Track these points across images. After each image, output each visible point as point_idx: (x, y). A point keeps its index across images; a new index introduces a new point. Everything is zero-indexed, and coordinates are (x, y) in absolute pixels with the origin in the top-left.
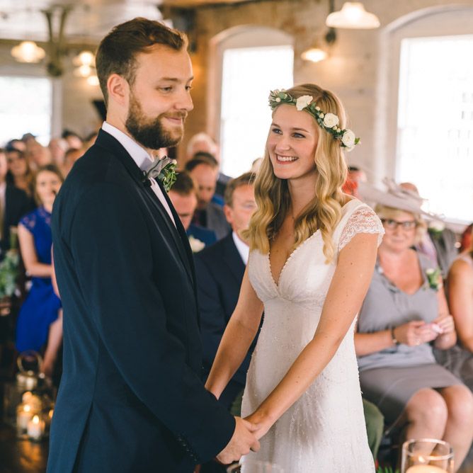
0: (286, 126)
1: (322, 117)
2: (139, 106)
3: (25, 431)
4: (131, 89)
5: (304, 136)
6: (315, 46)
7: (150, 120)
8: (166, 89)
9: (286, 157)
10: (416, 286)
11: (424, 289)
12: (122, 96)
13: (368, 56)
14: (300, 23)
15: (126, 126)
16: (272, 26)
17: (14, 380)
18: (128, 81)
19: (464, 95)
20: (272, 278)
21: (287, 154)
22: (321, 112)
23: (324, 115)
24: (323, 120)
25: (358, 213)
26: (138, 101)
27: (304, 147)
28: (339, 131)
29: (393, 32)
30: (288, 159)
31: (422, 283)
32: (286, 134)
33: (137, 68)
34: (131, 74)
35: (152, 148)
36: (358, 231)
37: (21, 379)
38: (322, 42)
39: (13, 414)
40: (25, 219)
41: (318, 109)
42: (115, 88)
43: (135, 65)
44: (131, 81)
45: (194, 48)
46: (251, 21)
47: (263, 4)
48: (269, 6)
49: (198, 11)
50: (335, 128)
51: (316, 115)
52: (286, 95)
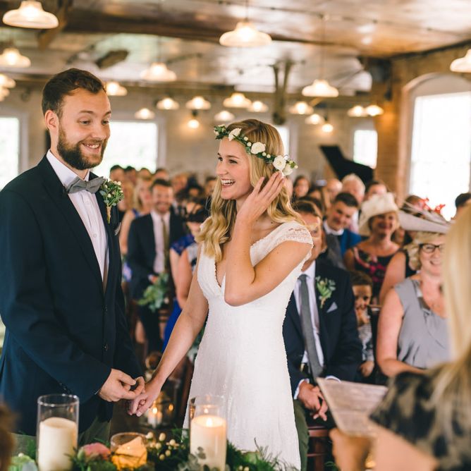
2: (64, 135)
4: (60, 122)
7: (72, 145)
8: (85, 122)
9: (226, 180)
12: (54, 126)
15: (58, 150)
18: (58, 115)
20: (216, 280)
21: (226, 177)
22: (247, 142)
23: (252, 144)
24: (251, 147)
26: (64, 131)
28: (269, 156)
30: (227, 182)
32: (225, 160)
34: (60, 111)
35: (77, 168)
41: (246, 139)
42: (51, 120)
43: (62, 104)
44: (60, 115)
45: (389, 96)
46: (437, 69)
47: (447, 52)
48: (451, 54)
49: (393, 61)
50: (264, 154)
51: (245, 143)
52: (223, 129)
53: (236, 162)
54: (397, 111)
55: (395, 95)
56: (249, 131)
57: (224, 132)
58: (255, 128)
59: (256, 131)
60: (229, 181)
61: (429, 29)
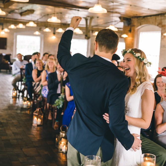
3: (61, 150)
14: (163, 24)
16: (155, 25)
17: (59, 134)
23: (136, 53)
24: (135, 55)
37: (61, 133)
39: (58, 144)
40: (68, 84)
45: (130, 31)
46: (148, 23)
47: (152, 17)
48: (154, 18)
49: (132, 19)
50: (140, 57)
53: (130, 60)
54: (133, 37)
55: (132, 31)
61: (149, 9)
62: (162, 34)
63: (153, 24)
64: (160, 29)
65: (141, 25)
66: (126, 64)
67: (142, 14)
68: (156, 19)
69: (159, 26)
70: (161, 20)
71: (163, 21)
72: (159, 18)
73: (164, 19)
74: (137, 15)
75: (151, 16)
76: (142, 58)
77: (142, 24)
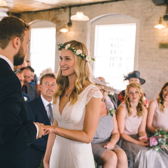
0: (63, 56)
1: (75, 51)
2: (23, 50)
4: (21, 43)
5: (70, 59)
6: (64, 27)
9: (65, 68)
10: (106, 114)
11: (108, 115)
13: (83, 31)
14: (58, 19)
16: (49, 20)
18: (21, 40)
19: (112, 45)
20: (59, 112)
22: (74, 49)
23: (76, 50)
24: (76, 52)
25: (92, 89)
26: (23, 48)
27: (70, 63)
29: (92, 22)
31: (108, 113)
32: (63, 59)
33: (24, 35)
34: (22, 38)
36: (92, 96)
38: (67, 26)
41: (73, 48)
44: (22, 40)
46: (41, 18)
47: (45, 12)
48: (47, 12)
49: (21, 14)
50: (82, 55)
51: (73, 50)
52: (62, 45)
56: (74, 45)
57: (63, 46)
58: (76, 44)
59: (77, 45)
60: (66, 68)
61: (43, 3)
62: (57, 30)
63: (46, 19)
64: (55, 25)
65: (32, 20)
66: (64, 63)
67: (35, 8)
68: (49, 14)
69: (53, 21)
70: (56, 15)
71: (57, 16)
72: (53, 13)
73: (59, 14)
74: (28, 9)
75: (43, 11)
76: (84, 56)
77: (34, 20)
